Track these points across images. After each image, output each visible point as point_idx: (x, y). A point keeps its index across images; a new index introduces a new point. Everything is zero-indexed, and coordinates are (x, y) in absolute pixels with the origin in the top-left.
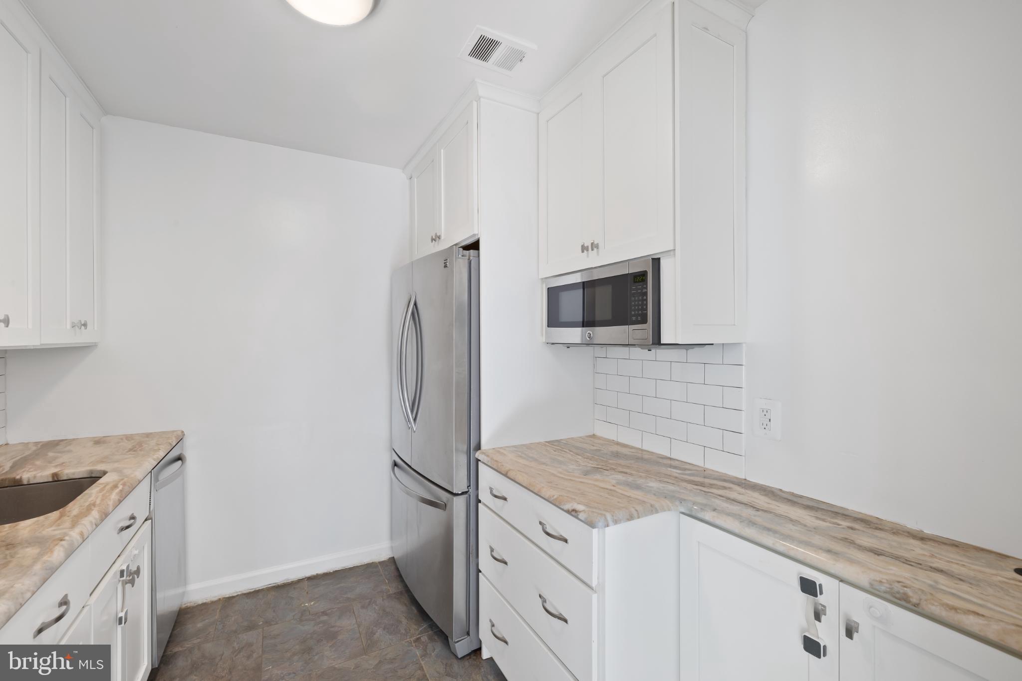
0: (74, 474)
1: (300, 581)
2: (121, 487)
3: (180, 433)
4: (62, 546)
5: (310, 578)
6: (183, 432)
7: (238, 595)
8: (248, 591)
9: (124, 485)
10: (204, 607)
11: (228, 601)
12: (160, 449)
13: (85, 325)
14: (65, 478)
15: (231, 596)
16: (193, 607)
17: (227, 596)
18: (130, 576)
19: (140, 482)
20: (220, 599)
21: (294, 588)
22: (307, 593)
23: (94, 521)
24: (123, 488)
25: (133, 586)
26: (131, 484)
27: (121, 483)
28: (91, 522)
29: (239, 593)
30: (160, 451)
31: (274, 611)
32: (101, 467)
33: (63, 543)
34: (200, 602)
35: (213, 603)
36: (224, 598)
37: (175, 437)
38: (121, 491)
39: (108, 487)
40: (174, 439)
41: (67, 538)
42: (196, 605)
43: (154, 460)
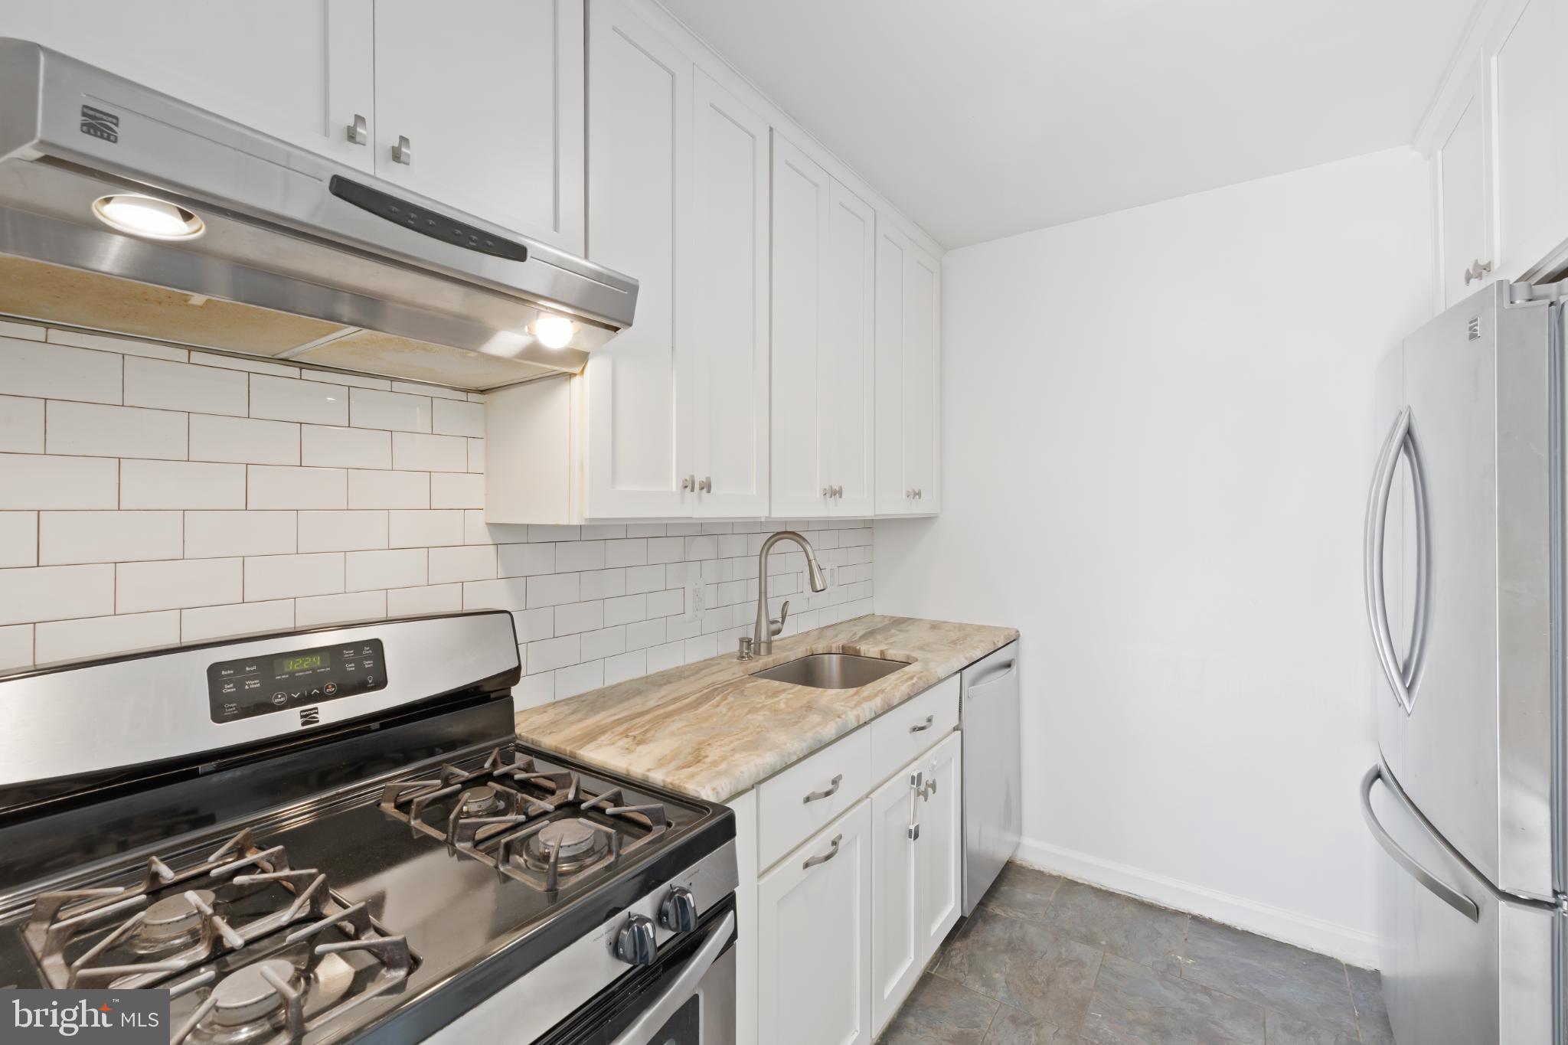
0: (895, 655)
1: (1178, 913)
2: (915, 679)
3: (1013, 632)
4: (837, 723)
5: (1196, 919)
6: (1017, 631)
7: (1083, 884)
8: (1098, 886)
9: (920, 678)
10: (1040, 876)
11: (1071, 886)
12: (978, 648)
13: (919, 494)
14: (889, 658)
15: (1074, 880)
16: (1029, 870)
17: (1070, 878)
18: (922, 787)
19: (940, 681)
20: (1060, 877)
21: (1167, 920)
22: (1186, 940)
23: (874, 708)
24: (916, 682)
25: (926, 800)
26: (928, 680)
27: (918, 676)
28: (871, 709)
29: (1086, 883)
30: (978, 650)
31: (1126, 936)
32: (916, 654)
33: (838, 720)
34: (1037, 868)
35: (1051, 876)
36: (1065, 878)
37: (1005, 636)
38: (914, 684)
39: (906, 677)
40: (1002, 637)
41: (843, 716)
42: (1031, 868)
43: (966, 658)
